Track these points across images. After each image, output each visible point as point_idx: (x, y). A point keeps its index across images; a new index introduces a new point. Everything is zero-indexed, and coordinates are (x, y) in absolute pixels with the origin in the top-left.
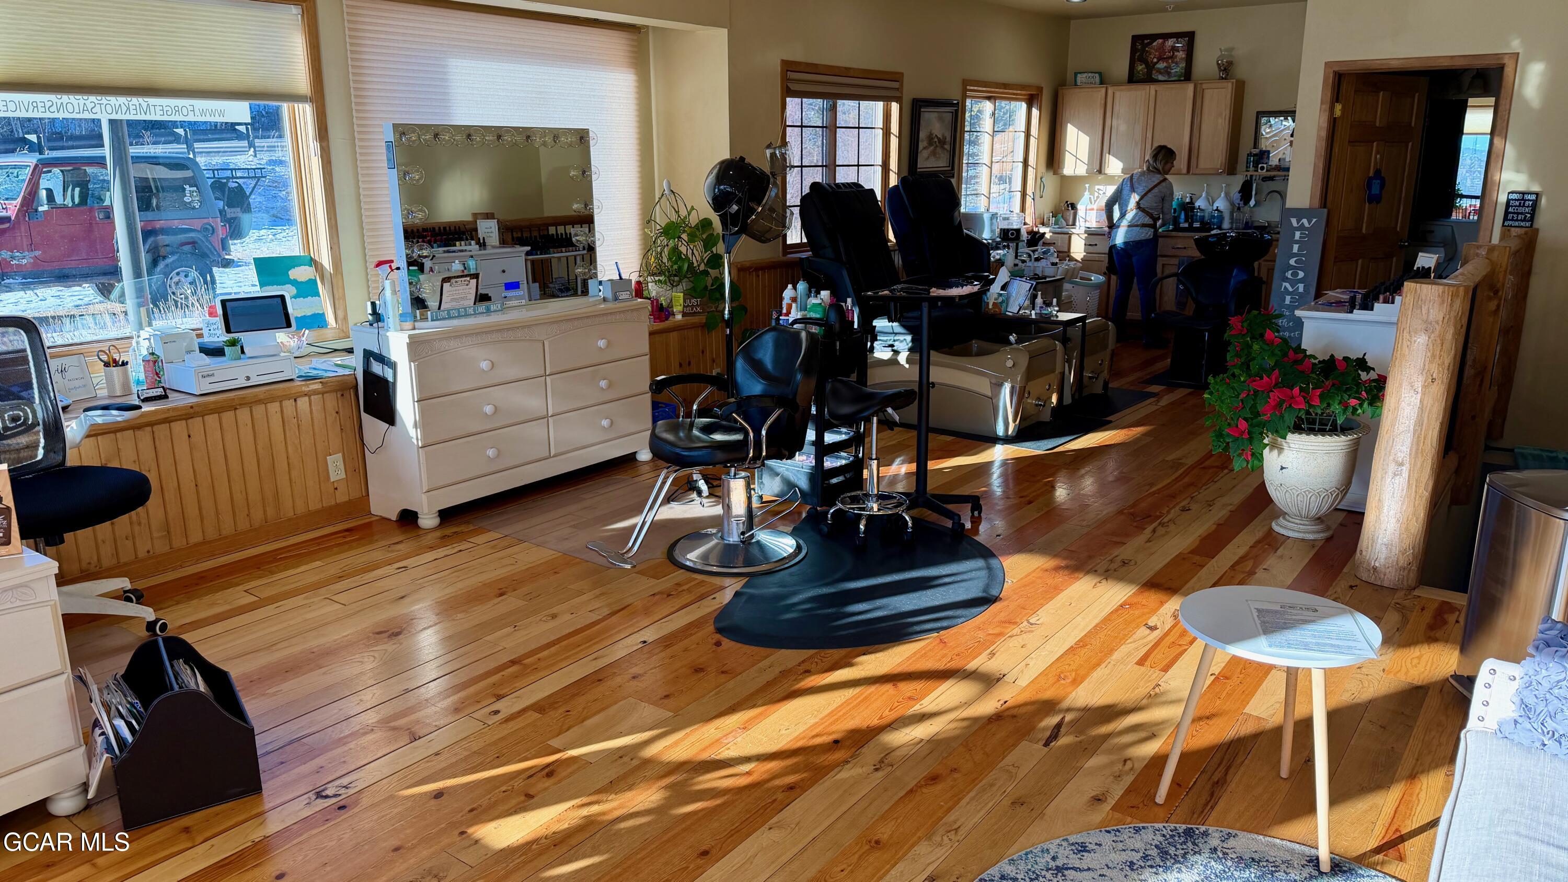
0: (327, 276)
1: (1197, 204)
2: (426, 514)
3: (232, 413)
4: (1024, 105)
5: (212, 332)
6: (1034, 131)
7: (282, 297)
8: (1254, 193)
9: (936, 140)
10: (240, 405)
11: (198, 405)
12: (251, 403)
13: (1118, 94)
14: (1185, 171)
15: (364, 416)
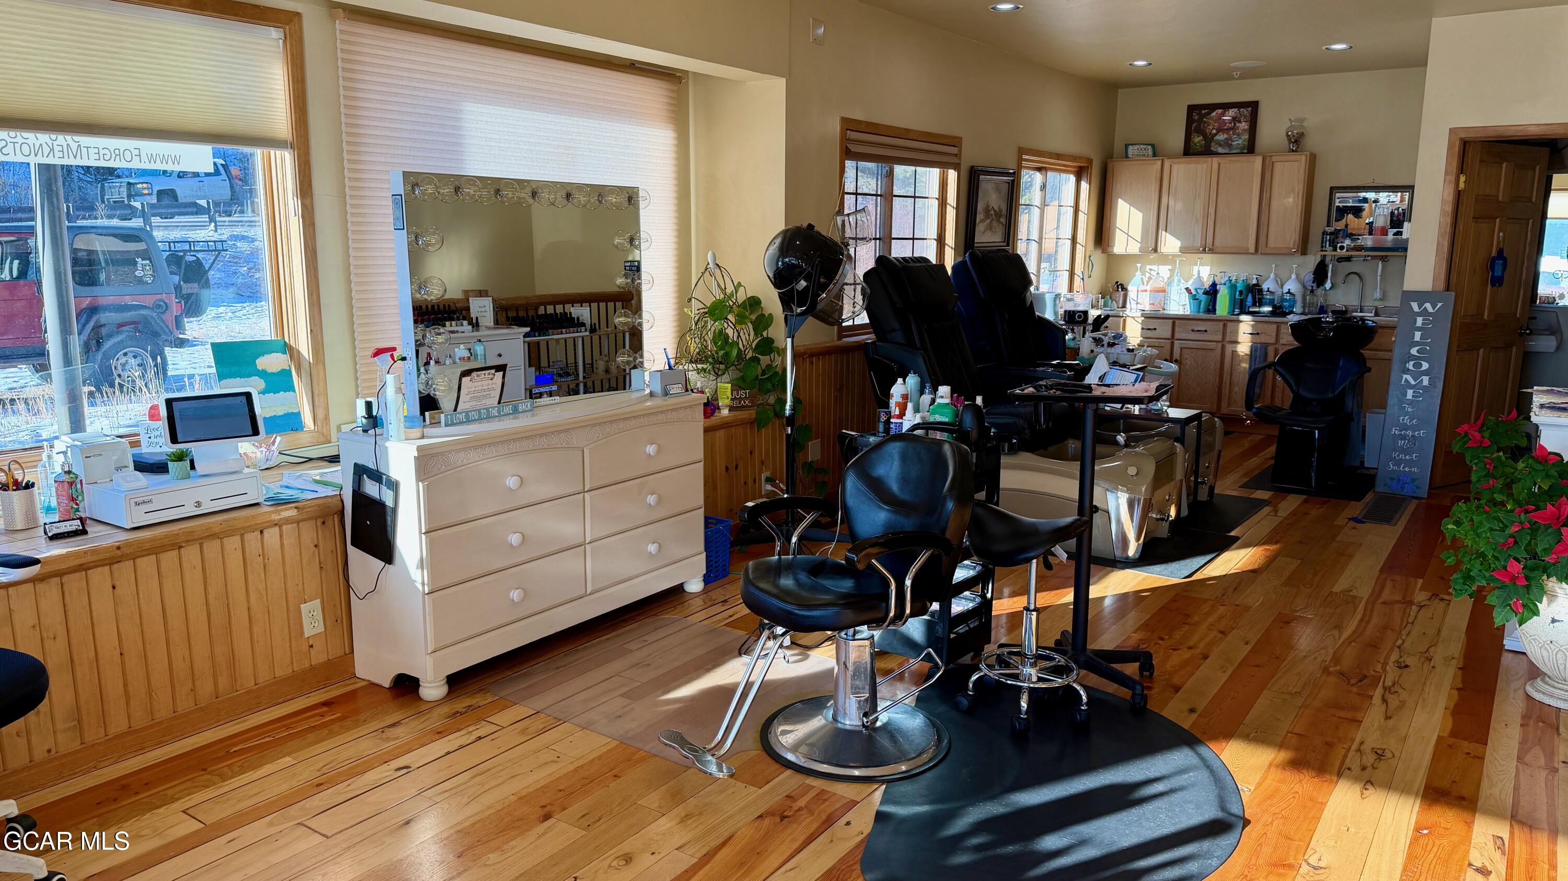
0: (305, 366)
1: (1265, 287)
2: (431, 682)
3: (176, 552)
4: (1072, 178)
5: (153, 440)
6: (1084, 205)
7: (248, 395)
8: (1329, 275)
9: (992, 212)
10: (188, 541)
11: (128, 544)
12: (201, 539)
13: (1175, 168)
14: (1252, 250)
15: (351, 549)
